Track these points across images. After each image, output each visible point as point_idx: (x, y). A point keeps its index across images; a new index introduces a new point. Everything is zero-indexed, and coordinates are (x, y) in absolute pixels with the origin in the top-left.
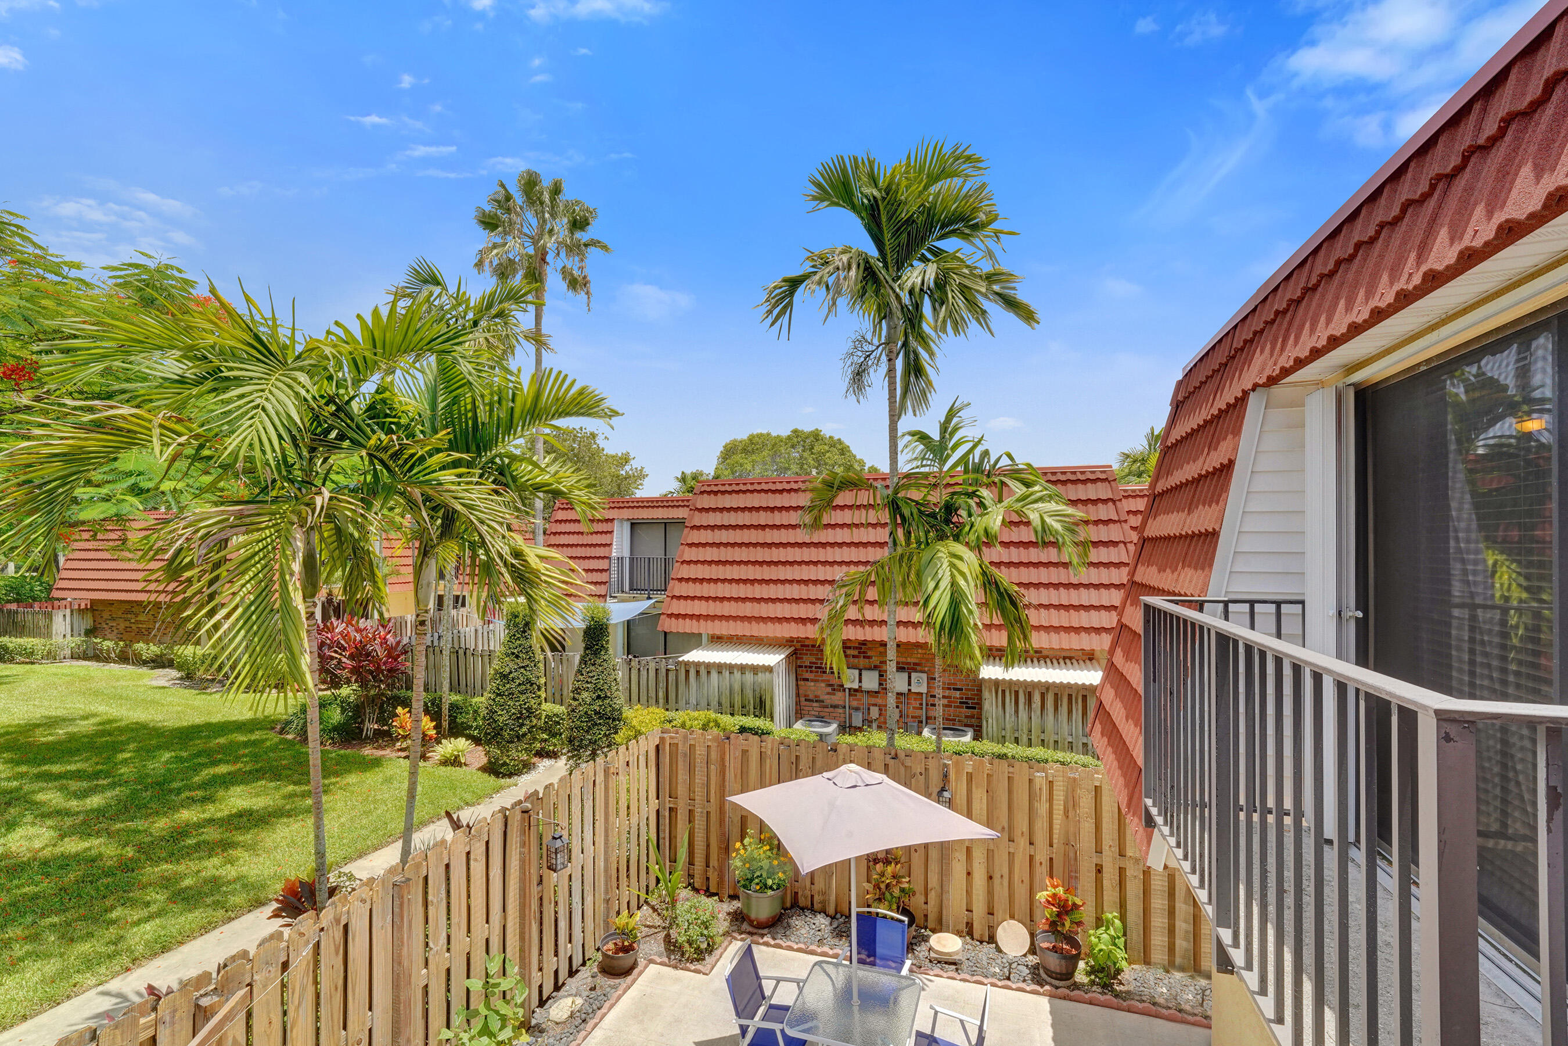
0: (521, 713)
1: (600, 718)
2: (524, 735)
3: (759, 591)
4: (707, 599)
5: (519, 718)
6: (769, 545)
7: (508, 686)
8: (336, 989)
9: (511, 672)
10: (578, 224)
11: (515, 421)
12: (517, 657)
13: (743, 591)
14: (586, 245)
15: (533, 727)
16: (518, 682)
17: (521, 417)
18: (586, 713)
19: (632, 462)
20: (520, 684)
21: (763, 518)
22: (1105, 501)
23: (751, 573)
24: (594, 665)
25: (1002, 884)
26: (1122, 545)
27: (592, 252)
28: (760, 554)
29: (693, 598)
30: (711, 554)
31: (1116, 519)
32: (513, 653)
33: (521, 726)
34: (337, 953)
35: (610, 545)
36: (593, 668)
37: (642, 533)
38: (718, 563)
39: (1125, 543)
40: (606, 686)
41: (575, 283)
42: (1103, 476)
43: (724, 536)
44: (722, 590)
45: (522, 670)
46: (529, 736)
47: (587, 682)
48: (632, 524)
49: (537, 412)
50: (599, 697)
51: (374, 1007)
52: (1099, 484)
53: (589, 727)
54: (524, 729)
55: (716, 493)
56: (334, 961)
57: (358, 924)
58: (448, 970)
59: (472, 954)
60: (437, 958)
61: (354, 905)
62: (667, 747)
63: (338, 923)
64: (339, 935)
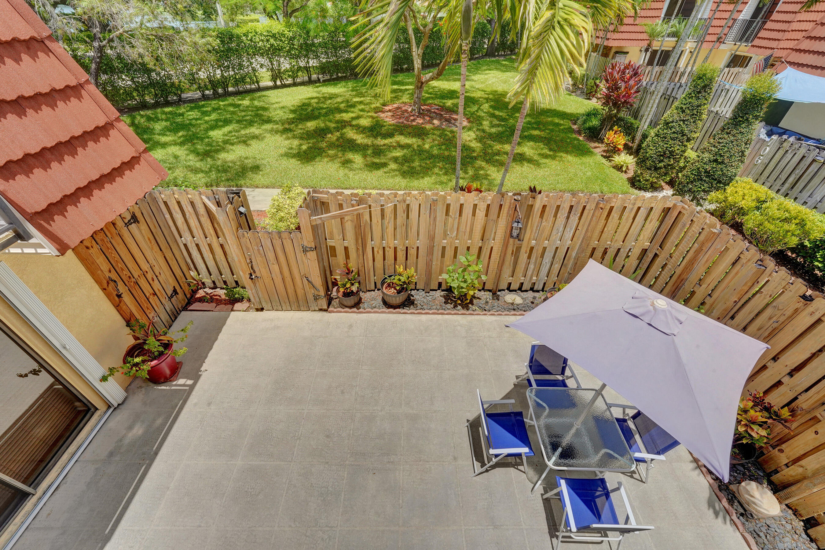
0: (665, 153)
1: (706, 177)
2: (660, 168)
5: (661, 155)
7: (665, 131)
9: (672, 122)
12: (683, 111)
15: (669, 165)
16: (673, 130)
18: (698, 169)
20: (674, 133)
24: (728, 133)
32: (682, 108)
33: (660, 161)
36: (726, 136)
40: (728, 154)
45: (681, 123)
46: (663, 170)
47: (714, 146)
50: (716, 161)
53: (695, 180)
54: (661, 164)
56: (403, 215)
57: (414, 208)
58: (457, 247)
59: (471, 248)
60: (451, 239)
61: (412, 199)
62: (676, 213)
63: (405, 202)
64: (405, 207)
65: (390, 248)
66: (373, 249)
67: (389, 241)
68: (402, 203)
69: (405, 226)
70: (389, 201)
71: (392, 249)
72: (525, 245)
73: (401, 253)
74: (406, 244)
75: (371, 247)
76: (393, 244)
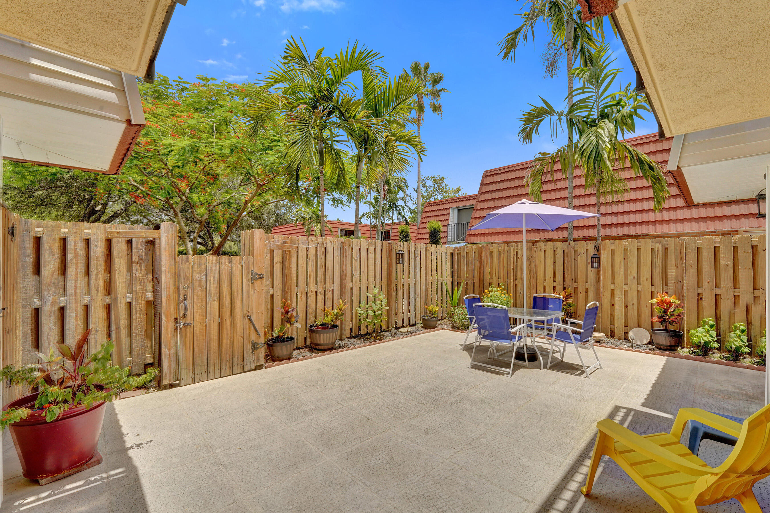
6: (521, 195)
10: (437, 81)
14: (439, 91)
21: (517, 183)
25: (633, 308)
27: (442, 94)
30: (490, 204)
35: (448, 220)
37: (462, 213)
38: (494, 208)
41: (436, 108)
43: (497, 195)
48: (459, 210)
51: (334, 282)
55: (493, 175)
56: (322, 256)
57: (330, 250)
58: (360, 288)
59: (369, 288)
60: (356, 280)
61: (328, 242)
62: (456, 254)
63: (323, 245)
64: (323, 249)
65: (312, 292)
66: (297, 295)
67: (311, 285)
68: (321, 245)
69: (324, 268)
70: (312, 243)
71: (314, 293)
72: (399, 282)
73: (320, 297)
74: (324, 287)
75: (295, 293)
76: (314, 288)
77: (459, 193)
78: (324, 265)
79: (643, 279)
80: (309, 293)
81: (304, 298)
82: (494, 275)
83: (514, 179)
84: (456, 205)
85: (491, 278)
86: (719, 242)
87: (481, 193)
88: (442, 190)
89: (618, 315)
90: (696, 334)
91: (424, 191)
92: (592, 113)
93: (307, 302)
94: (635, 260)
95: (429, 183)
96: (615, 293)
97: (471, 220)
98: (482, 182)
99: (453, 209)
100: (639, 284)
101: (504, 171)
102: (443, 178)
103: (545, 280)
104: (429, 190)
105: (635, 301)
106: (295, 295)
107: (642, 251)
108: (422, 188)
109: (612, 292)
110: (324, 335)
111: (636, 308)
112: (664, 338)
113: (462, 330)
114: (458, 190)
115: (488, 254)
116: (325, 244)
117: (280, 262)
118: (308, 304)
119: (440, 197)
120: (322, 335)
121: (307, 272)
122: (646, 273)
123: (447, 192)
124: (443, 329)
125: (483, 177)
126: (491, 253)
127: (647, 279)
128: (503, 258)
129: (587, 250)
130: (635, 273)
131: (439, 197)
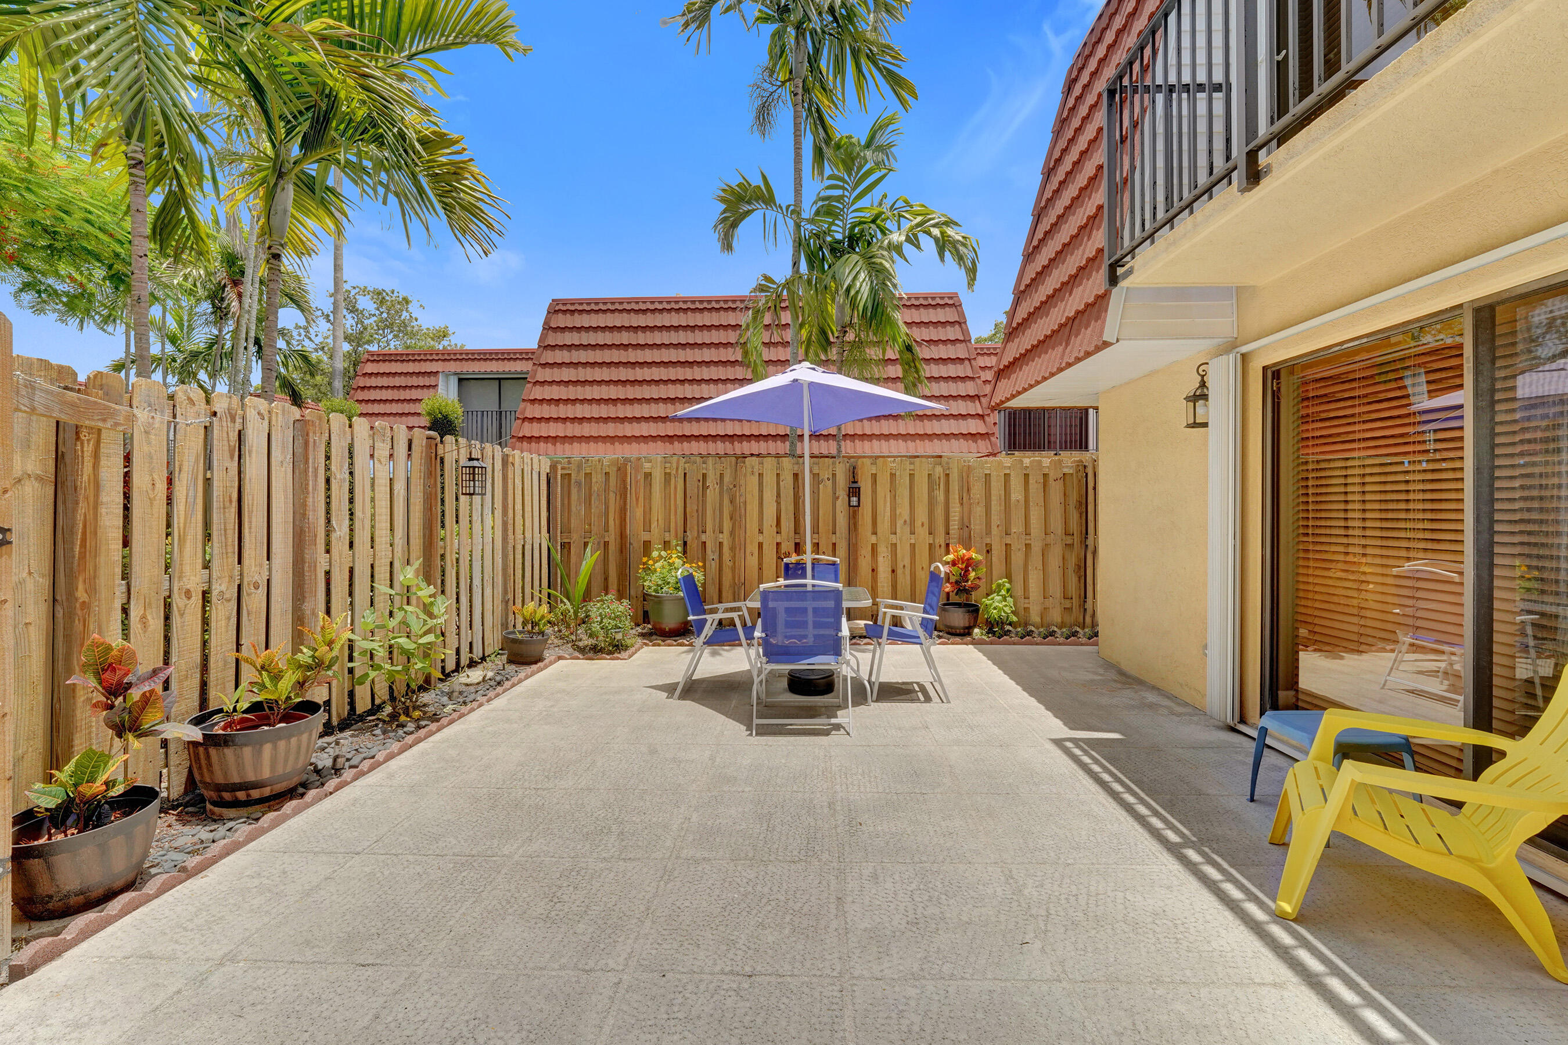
3: (622, 411)
4: (565, 420)
6: (635, 364)
8: (231, 501)
11: (402, 35)
13: (604, 411)
17: (410, 30)
19: (452, 338)
21: (625, 338)
22: (952, 323)
23: (613, 392)
25: (904, 573)
26: (967, 362)
28: (624, 374)
29: (548, 420)
30: (567, 374)
31: (962, 338)
34: (232, 457)
37: (473, 388)
38: (577, 382)
39: (969, 360)
42: (951, 302)
43: (583, 356)
44: (580, 410)
48: (460, 380)
49: (430, 26)
51: (273, 556)
52: (947, 309)
55: (572, 312)
56: (227, 463)
57: (255, 440)
58: (351, 571)
59: (376, 569)
60: (340, 545)
61: (251, 414)
62: (559, 477)
63: (233, 420)
64: (234, 436)
65: (189, 594)
66: (125, 611)
67: (187, 568)
68: (226, 423)
69: (235, 504)
70: (191, 411)
71: (197, 600)
72: (448, 549)
73: (222, 614)
74: (237, 573)
75: (118, 605)
76: (198, 579)
77: (445, 343)
78: (235, 496)
79: (918, 523)
80: (178, 601)
81: (156, 623)
82: (654, 525)
83: (620, 329)
84: (453, 367)
85: (647, 528)
86: (1009, 468)
87: (545, 347)
88: (403, 329)
89: (883, 587)
90: (994, 605)
91: (349, 322)
92: (833, 228)
93: (167, 639)
94: (906, 493)
95: (365, 303)
96: (879, 550)
97: (522, 405)
98: (545, 323)
99: (447, 376)
100: (912, 533)
101: (596, 308)
102: (406, 301)
103: (761, 532)
104: (366, 322)
105: (907, 562)
106: (118, 615)
107: (916, 478)
108: (345, 312)
109: (874, 548)
110: (275, 748)
111: (908, 571)
112: (961, 616)
113: (610, 653)
114: (443, 334)
115: (641, 477)
116: (239, 420)
117: (39, 479)
118: (174, 643)
119: (394, 345)
120: (267, 748)
121: (169, 516)
122: (922, 516)
123: (413, 335)
124: (560, 658)
125: (549, 312)
126: (648, 476)
127: (923, 525)
128: (676, 488)
129: (834, 475)
130: (906, 515)
131: (392, 344)
